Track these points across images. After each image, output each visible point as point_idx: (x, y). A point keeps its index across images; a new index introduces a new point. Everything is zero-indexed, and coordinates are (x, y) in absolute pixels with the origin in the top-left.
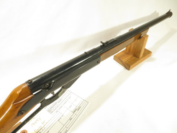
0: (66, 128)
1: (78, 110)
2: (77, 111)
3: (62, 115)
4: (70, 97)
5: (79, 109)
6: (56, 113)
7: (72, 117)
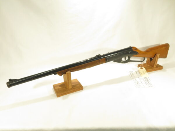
1: (137, 83)
3: (140, 79)
6: (143, 78)
7: (136, 80)
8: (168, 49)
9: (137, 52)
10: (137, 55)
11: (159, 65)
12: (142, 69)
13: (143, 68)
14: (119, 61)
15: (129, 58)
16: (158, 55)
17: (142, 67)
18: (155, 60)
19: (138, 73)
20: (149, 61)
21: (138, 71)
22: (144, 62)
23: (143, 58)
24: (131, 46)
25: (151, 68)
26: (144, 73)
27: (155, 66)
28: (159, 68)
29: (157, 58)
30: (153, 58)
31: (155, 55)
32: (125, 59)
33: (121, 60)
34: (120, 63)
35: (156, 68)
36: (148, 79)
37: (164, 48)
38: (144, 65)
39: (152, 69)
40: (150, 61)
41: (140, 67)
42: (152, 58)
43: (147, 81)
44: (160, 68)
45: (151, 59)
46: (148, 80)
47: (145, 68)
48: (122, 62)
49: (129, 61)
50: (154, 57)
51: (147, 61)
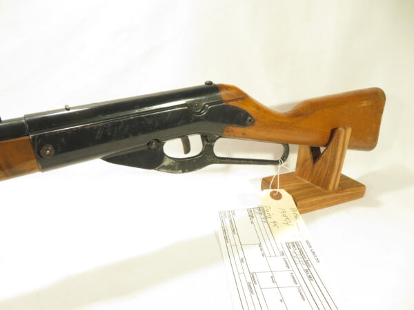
0: (233, 243)
1: (249, 283)
2: (249, 280)
3: (267, 254)
4: (303, 298)
5: (249, 286)
6: (281, 250)
7: (244, 264)
8: (381, 112)
9: (247, 115)
10: (249, 130)
11: (348, 179)
12: (277, 197)
13: (283, 192)
14: (151, 159)
15: (208, 141)
16: (346, 134)
17: (278, 190)
18: (334, 157)
19: (258, 218)
20: (305, 161)
21: (261, 210)
22: (283, 164)
23: (280, 148)
24: (216, 82)
25: (318, 194)
26: (287, 222)
27: (334, 183)
28: (348, 192)
29: (340, 148)
30: (322, 149)
31: (333, 132)
32: (187, 148)
33: (162, 155)
34: (152, 171)
35: (338, 191)
36: (307, 250)
37: (365, 104)
38: (285, 179)
39: (321, 198)
40: (310, 161)
41: (270, 190)
42: (319, 148)
43: (303, 268)
44: (352, 190)
45: (315, 153)
46: (307, 263)
47: (289, 192)
48: (166, 163)
49: (206, 158)
50: (327, 145)
51: (301, 164)
